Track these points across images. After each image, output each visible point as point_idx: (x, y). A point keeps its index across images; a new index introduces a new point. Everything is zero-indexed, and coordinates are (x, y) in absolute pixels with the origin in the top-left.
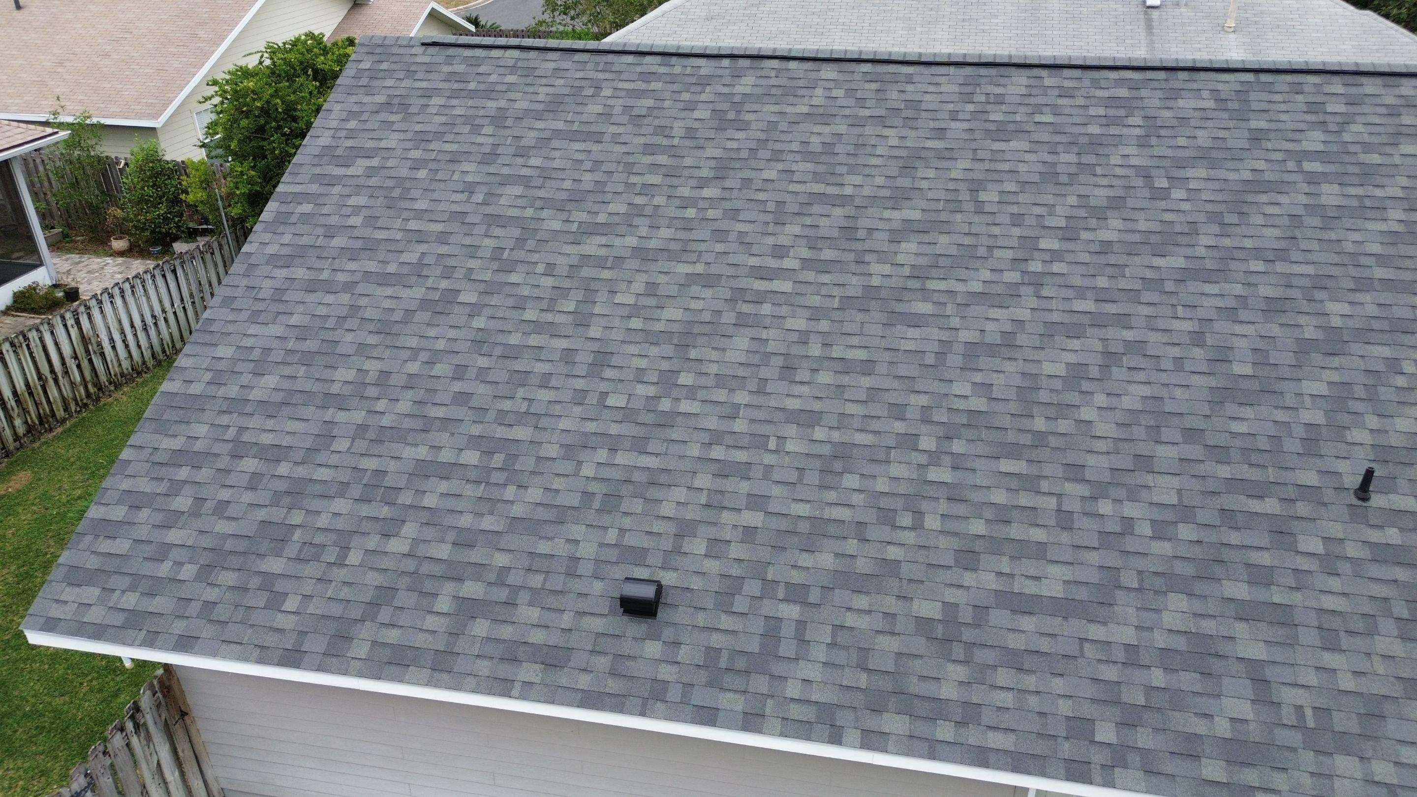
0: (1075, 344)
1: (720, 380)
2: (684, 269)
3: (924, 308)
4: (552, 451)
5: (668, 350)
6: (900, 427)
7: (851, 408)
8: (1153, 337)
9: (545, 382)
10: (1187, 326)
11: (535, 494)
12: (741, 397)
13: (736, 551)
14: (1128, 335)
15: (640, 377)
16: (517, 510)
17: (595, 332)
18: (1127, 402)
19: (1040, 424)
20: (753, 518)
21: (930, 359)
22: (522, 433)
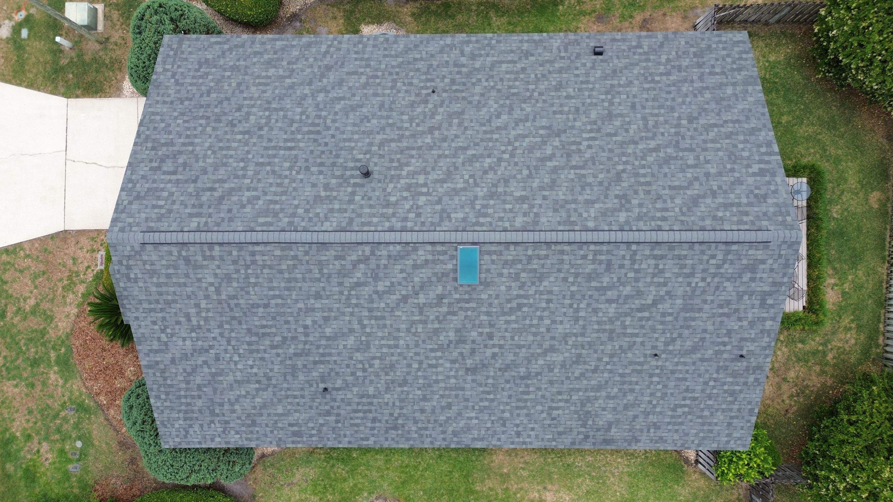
0: (499, 124)
1: (596, 105)
2: (619, 138)
3: (541, 132)
4: (636, 82)
5: (614, 112)
6: (544, 98)
7: (557, 101)
8: (477, 128)
9: (647, 100)
10: (468, 132)
11: (635, 72)
12: (588, 101)
13: (579, 65)
14: (484, 128)
15: (620, 104)
16: (638, 68)
17: (639, 116)
18: (485, 110)
19: (508, 102)
20: (576, 72)
21: (538, 116)
22: (647, 86)
